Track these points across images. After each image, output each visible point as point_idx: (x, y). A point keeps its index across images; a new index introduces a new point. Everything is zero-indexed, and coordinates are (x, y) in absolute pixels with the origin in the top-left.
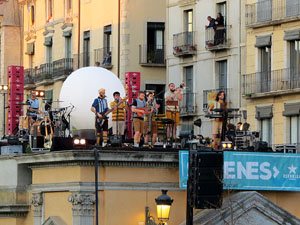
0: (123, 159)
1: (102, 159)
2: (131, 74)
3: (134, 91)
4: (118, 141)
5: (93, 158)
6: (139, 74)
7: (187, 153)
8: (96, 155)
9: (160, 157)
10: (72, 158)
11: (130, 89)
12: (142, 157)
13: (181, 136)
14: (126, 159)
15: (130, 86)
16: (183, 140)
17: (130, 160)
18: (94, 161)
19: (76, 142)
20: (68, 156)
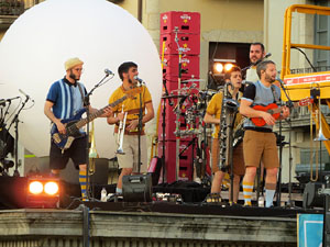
0: (155, 234)
1: (100, 232)
2: (175, 16)
3: (184, 62)
4: (141, 188)
5: (78, 231)
6: (196, 17)
7: (318, 220)
8: (85, 222)
9: (250, 230)
10: (24, 230)
11: (173, 55)
12: (204, 228)
13: (304, 178)
14: (162, 235)
15: (172, 47)
16: (309, 187)
17: (171, 235)
18: (79, 239)
19: (35, 188)
20: (14, 224)
